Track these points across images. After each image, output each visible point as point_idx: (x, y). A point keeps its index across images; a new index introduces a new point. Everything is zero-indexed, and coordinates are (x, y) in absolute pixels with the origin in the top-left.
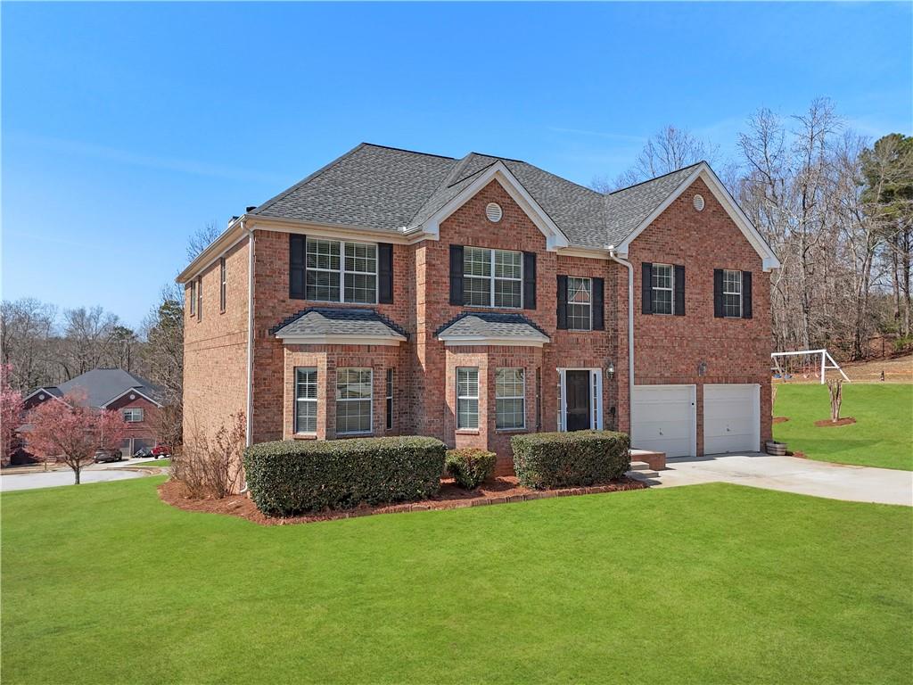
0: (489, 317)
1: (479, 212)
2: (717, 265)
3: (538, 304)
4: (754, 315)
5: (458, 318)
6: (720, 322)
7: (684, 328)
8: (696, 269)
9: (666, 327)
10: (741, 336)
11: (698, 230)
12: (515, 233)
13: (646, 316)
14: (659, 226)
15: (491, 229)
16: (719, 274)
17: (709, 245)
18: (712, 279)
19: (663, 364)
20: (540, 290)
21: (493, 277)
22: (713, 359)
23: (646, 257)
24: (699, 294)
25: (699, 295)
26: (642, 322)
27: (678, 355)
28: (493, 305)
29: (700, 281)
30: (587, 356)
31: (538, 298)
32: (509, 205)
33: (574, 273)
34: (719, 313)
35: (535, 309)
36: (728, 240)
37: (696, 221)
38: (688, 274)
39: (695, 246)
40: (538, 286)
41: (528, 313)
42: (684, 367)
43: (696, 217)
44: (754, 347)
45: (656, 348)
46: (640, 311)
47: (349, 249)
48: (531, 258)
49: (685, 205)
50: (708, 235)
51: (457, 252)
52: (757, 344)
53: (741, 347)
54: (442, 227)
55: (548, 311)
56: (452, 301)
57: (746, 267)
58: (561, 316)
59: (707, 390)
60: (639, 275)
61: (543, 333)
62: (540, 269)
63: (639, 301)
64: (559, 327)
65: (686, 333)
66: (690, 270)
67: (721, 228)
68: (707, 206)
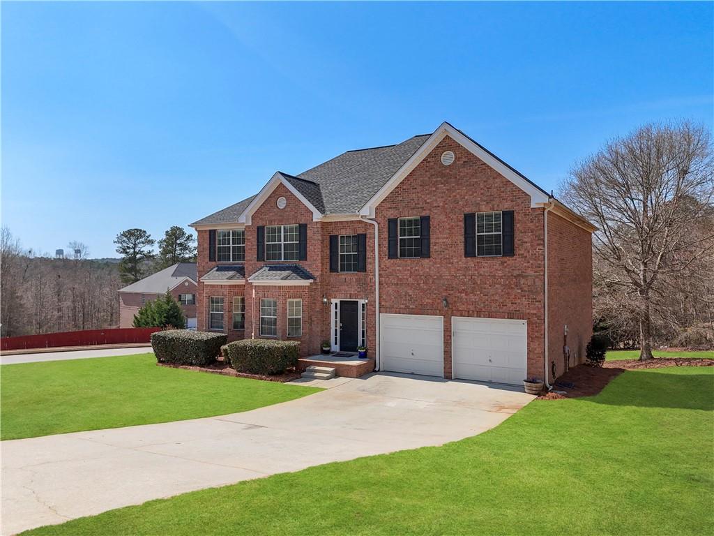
1: (272, 205)
2: (467, 210)
3: (308, 257)
4: (517, 251)
5: (260, 268)
6: (471, 262)
7: (430, 268)
8: (443, 218)
9: (412, 268)
10: (500, 273)
11: (446, 183)
12: (293, 213)
13: (392, 261)
14: (404, 187)
15: (279, 214)
16: (469, 220)
17: (458, 193)
18: (462, 224)
19: (408, 298)
20: (310, 248)
21: (283, 242)
22: (463, 295)
23: (391, 214)
24: (447, 238)
26: (388, 265)
27: (424, 291)
28: (283, 260)
29: (448, 227)
30: (352, 291)
31: (308, 253)
32: (290, 197)
34: (469, 253)
35: (306, 260)
36: (482, 185)
37: (443, 176)
38: (434, 223)
39: (442, 197)
40: (308, 245)
41: (302, 264)
42: (429, 301)
43: (444, 172)
44: (517, 285)
45: (401, 284)
46: (387, 257)
47: (234, 234)
48: (303, 228)
49: (432, 164)
50: (458, 185)
51: (260, 230)
52: (522, 281)
53: (500, 284)
54: (253, 218)
55: (315, 259)
56: (259, 259)
57: (507, 207)
58: (334, 263)
59: (456, 321)
60: (386, 230)
61: (308, 276)
62: (309, 234)
63: (385, 249)
64: (331, 269)
65: (432, 273)
66: (437, 219)
67: (474, 175)
68: (457, 159)
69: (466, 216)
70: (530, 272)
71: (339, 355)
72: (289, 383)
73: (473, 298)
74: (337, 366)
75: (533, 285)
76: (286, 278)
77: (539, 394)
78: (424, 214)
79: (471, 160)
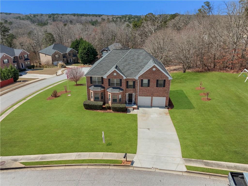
0: (114, 88)
1: (113, 74)
2: (157, 79)
4: (165, 86)
5: (109, 88)
6: (157, 88)
9: (146, 89)
10: (162, 90)
11: (153, 74)
12: (118, 76)
14: (145, 74)
15: (114, 76)
16: (157, 81)
17: (156, 76)
19: (145, 94)
20: (122, 84)
21: (115, 82)
23: (142, 79)
25: (153, 84)
26: (141, 88)
27: (148, 93)
28: (115, 86)
29: (153, 82)
30: (132, 92)
32: (117, 73)
34: (157, 86)
36: (160, 75)
37: (153, 72)
39: (153, 76)
41: (121, 87)
44: (165, 92)
45: (143, 91)
47: (98, 78)
48: (121, 80)
49: (151, 70)
50: (156, 74)
51: (109, 80)
52: (166, 91)
54: (107, 77)
55: (124, 86)
56: (109, 85)
57: (164, 79)
58: (128, 86)
59: (154, 98)
60: (140, 81)
61: (122, 90)
62: (122, 81)
63: (140, 85)
64: (127, 88)
65: (150, 89)
66: (151, 80)
67: (159, 73)
68: (156, 70)
69: (157, 80)
70: (167, 90)
71: (129, 104)
72: (127, 113)
73: (157, 94)
74: (133, 108)
75: (168, 92)
76: (119, 91)
77: (168, 109)
78: (149, 79)
79: (159, 70)
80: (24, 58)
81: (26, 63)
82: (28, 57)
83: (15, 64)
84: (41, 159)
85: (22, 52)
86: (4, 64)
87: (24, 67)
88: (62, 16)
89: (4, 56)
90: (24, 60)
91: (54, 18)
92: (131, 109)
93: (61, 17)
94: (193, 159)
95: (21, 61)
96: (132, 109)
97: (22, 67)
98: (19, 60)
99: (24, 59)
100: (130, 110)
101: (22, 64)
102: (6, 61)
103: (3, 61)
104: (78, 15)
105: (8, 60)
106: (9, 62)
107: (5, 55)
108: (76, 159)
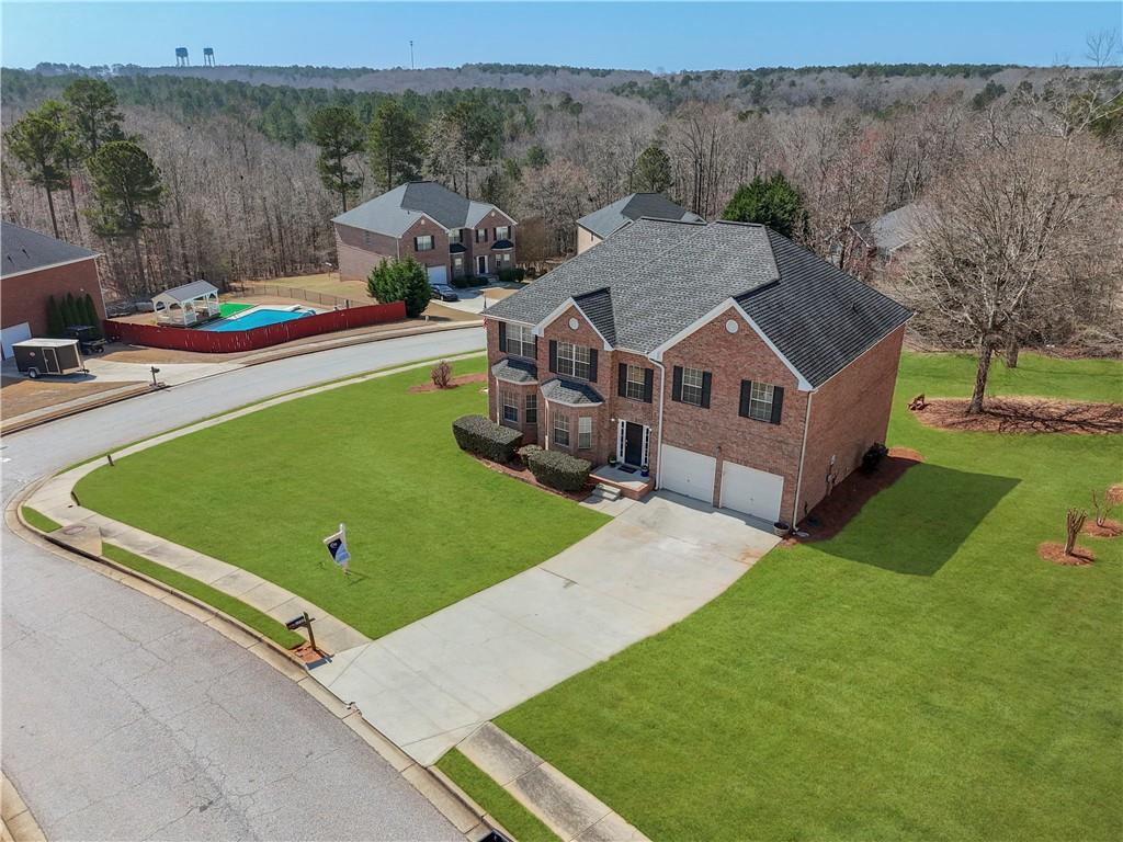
0: (566, 384)
1: (565, 323)
2: (745, 377)
4: (782, 422)
5: (551, 380)
6: (744, 421)
7: (708, 417)
8: (723, 378)
9: (692, 413)
10: (767, 436)
11: (728, 348)
12: (585, 336)
13: (675, 403)
14: (691, 342)
15: (571, 333)
16: (746, 385)
17: (739, 360)
18: (739, 388)
19: (688, 437)
20: (600, 372)
21: (574, 360)
22: (735, 445)
23: (678, 362)
25: (725, 395)
26: (672, 405)
27: (702, 435)
28: (574, 376)
29: (727, 386)
30: (638, 416)
31: (599, 375)
32: (583, 321)
33: (631, 363)
34: (743, 413)
35: (596, 380)
36: (759, 359)
37: (726, 341)
38: (715, 380)
39: (724, 360)
40: (598, 368)
41: (592, 386)
42: (706, 444)
43: (728, 339)
44: (779, 448)
45: (682, 424)
46: (671, 398)
47: (524, 330)
48: (594, 353)
49: (718, 327)
50: (739, 353)
51: (552, 344)
53: (766, 444)
54: (546, 331)
55: (604, 385)
56: (552, 369)
57: (779, 383)
58: (622, 388)
59: (727, 465)
60: (671, 374)
61: (598, 398)
62: (600, 360)
63: (670, 391)
64: (620, 394)
65: (709, 421)
66: (718, 377)
67: (754, 348)
68: (740, 330)
69: (743, 382)
70: (791, 441)
71: (624, 469)
72: (582, 504)
73: (742, 450)
74: (622, 488)
75: (793, 451)
76: (577, 401)
77: (784, 537)
78: (706, 370)
79: (752, 335)
80: (495, 239)
81: (498, 257)
82: (510, 237)
83: (458, 257)
84: (153, 552)
85: (489, 216)
86: (416, 250)
87: (487, 271)
88: (796, 79)
89: (423, 222)
90: (494, 247)
91: (759, 86)
92: (609, 490)
93: (793, 84)
94: (514, 742)
95: (480, 251)
96: (613, 493)
97: (482, 270)
98: (474, 244)
99: (491, 242)
100: (605, 494)
101: (482, 259)
102: (424, 240)
103: (416, 239)
104: (874, 71)
105: (433, 237)
106: (433, 248)
107: (427, 220)
108: (212, 586)
